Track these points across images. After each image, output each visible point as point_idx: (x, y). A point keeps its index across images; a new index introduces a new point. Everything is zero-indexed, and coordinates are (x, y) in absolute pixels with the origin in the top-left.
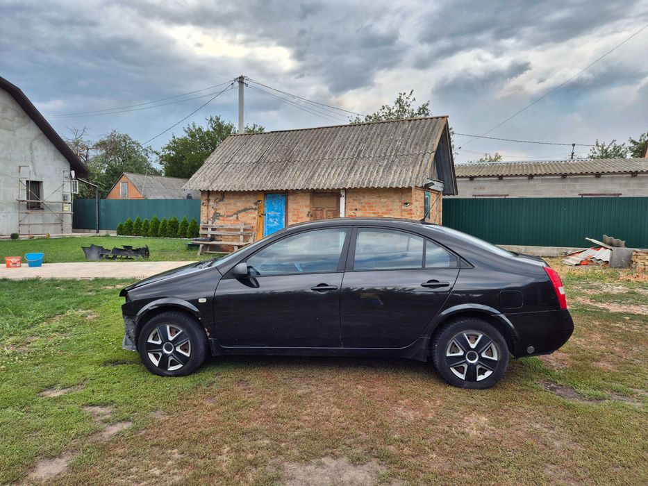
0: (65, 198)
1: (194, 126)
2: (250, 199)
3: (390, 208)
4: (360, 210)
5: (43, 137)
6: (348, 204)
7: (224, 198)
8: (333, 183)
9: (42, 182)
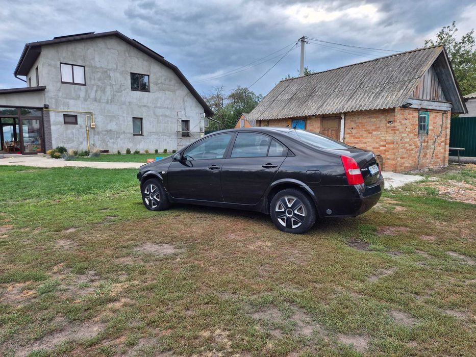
0: (201, 129)
1: (289, 77)
2: (283, 124)
3: (378, 126)
4: (355, 128)
5: (190, 94)
6: (347, 125)
7: (269, 124)
8: (334, 109)
9: (189, 121)
